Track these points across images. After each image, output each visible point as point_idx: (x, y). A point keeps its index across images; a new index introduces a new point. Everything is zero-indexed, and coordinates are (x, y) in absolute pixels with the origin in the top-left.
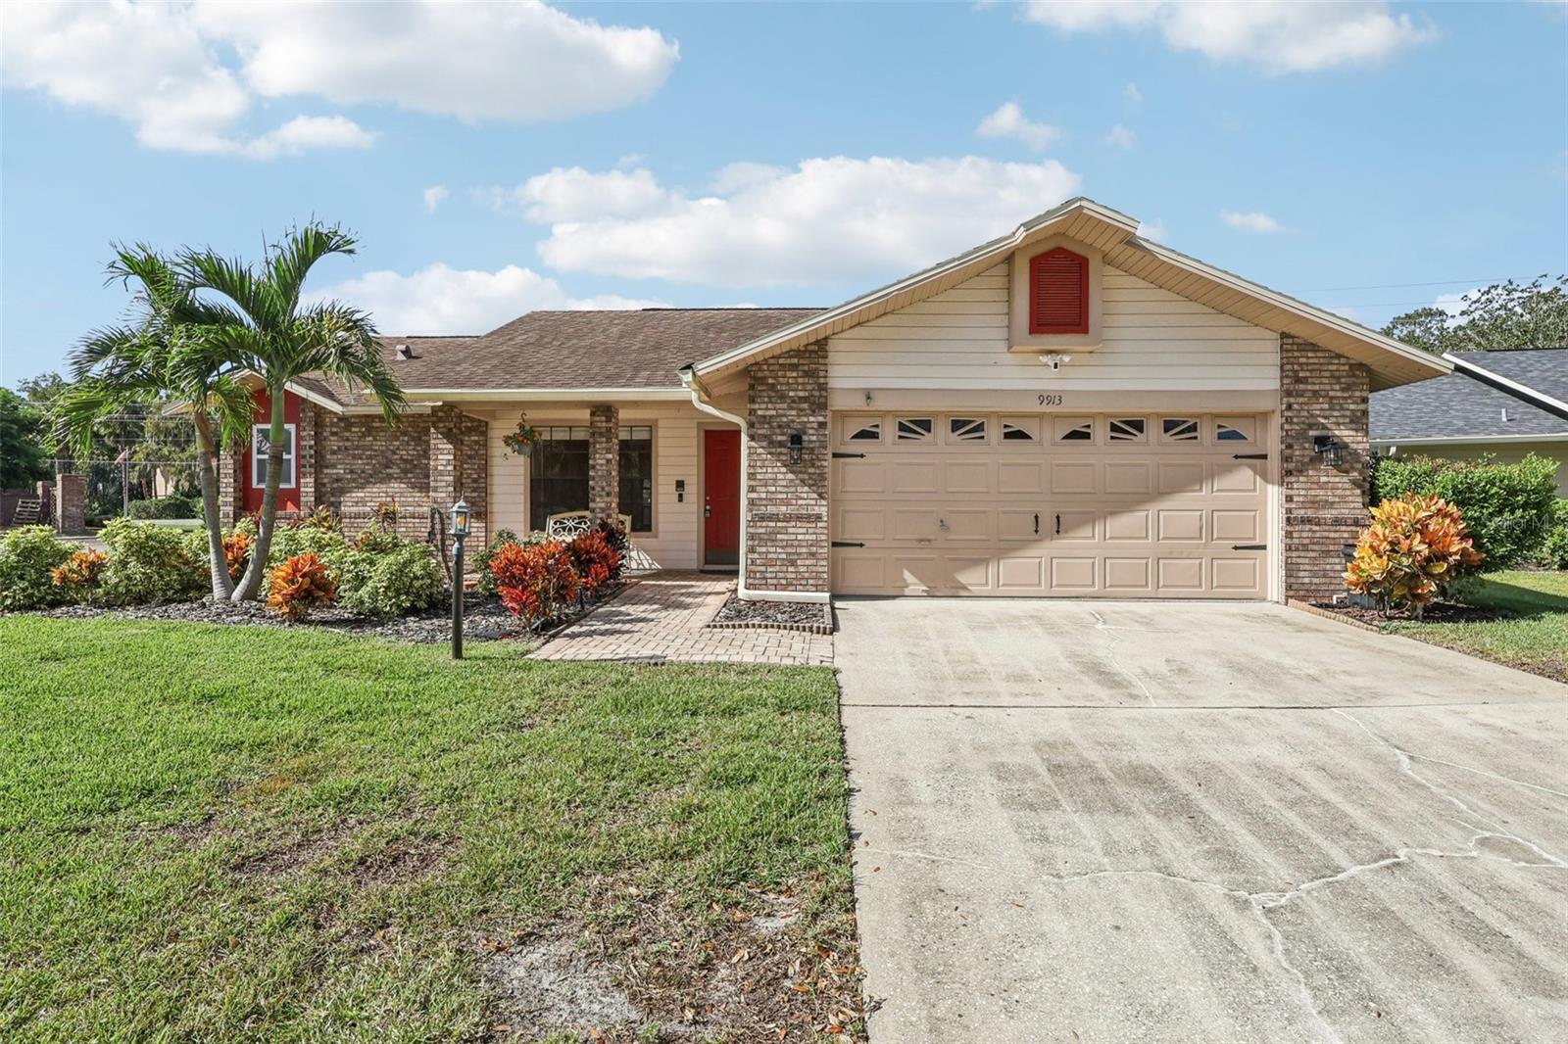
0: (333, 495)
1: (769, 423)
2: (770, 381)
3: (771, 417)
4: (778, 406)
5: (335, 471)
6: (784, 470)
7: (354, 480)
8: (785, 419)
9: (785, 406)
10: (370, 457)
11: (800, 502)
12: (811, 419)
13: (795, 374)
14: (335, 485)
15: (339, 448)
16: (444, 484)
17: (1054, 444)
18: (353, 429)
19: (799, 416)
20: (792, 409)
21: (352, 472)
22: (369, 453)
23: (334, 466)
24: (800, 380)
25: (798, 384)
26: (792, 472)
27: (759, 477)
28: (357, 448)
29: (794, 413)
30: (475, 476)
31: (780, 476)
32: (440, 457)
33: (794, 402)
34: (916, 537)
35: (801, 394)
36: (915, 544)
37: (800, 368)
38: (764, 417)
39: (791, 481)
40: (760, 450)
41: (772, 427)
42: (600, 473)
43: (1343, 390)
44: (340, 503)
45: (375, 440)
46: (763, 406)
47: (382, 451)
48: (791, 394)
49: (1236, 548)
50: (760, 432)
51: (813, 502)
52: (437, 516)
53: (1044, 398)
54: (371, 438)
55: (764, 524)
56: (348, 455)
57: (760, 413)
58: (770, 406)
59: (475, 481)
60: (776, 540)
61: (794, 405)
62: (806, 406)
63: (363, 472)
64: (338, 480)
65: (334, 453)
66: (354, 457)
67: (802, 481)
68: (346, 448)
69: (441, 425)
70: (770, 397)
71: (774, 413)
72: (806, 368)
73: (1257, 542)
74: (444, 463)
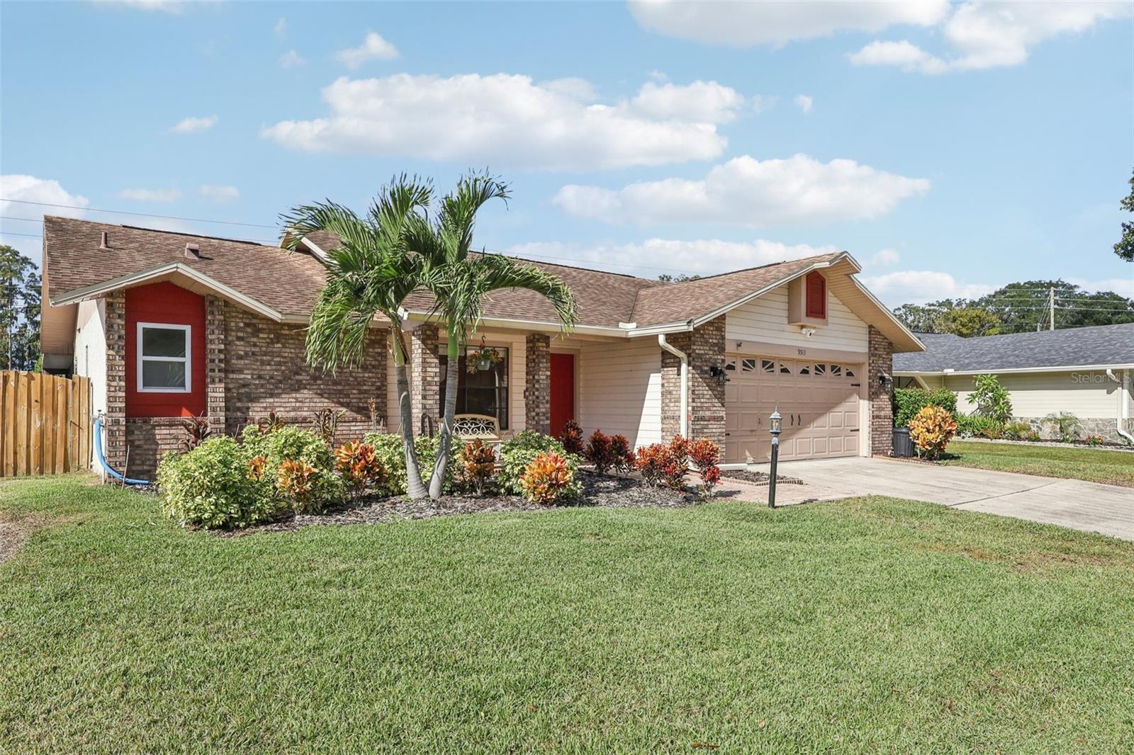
0: (240, 400)
1: (701, 358)
2: (702, 332)
3: (702, 354)
4: (705, 348)
5: (242, 376)
6: (707, 388)
7: (262, 386)
8: (708, 357)
9: (707, 348)
10: (279, 364)
11: (715, 409)
12: (719, 357)
13: (712, 329)
14: (242, 391)
15: (246, 353)
16: (431, 393)
17: (798, 376)
18: (261, 335)
19: (713, 355)
20: (710, 350)
21: (260, 377)
22: (278, 359)
23: (240, 371)
24: (714, 332)
25: (713, 334)
26: (711, 390)
27: (696, 392)
28: (266, 354)
29: (711, 352)
31: (705, 392)
32: (429, 369)
33: (711, 346)
35: (715, 341)
36: (749, 433)
37: (715, 325)
38: (699, 354)
39: (711, 395)
40: (697, 376)
41: (702, 361)
42: (542, 386)
43: (886, 355)
44: (248, 408)
45: (284, 347)
46: (698, 347)
47: (291, 358)
48: (711, 341)
49: (851, 431)
50: (697, 364)
51: (719, 409)
52: (427, 420)
53: (801, 351)
54: (279, 345)
55: (699, 423)
56: (257, 360)
57: (697, 351)
58: (702, 348)
60: (703, 433)
61: (712, 348)
62: (716, 348)
63: (272, 378)
64: (244, 386)
65: (241, 358)
66: (263, 363)
67: (715, 395)
68: (254, 354)
69: (429, 342)
70: (701, 342)
71: (702, 352)
72: (716, 325)
73: (856, 428)
74: (432, 374)
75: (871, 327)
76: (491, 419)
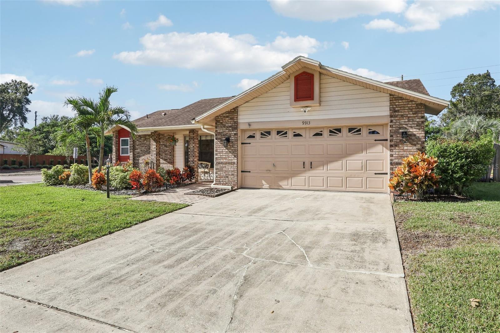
0: (137, 157)
1: (221, 134)
2: (221, 121)
3: (221, 132)
4: (223, 129)
5: (138, 151)
6: (225, 148)
7: (142, 153)
8: (225, 133)
9: (225, 129)
10: (146, 147)
11: (229, 158)
12: (232, 132)
13: (228, 119)
14: (138, 155)
15: (139, 144)
16: (154, 154)
17: (310, 138)
18: (142, 139)
19: (229, 132)
20: (227, 130)
21: (141, 151)
22: (145, 145)
23: (137, 149)
24: (229, 121)
25: (228, 122)
26: (227, 149)
27: (218, 151)
28: (143, 144)
29: (227, 131)
30: (170, 151)
31: (224, 150)
32: (153, 146)
33: (227, 127)
34: (266, 169)
35: (229, 125)
36: (266, 172)
37: (229, 117)
38: (219, 132)
39: (227, 152)
40: (218, 143)
41: (221, 136)
42: (191, 150)
44: (139, 159)
45: (147, 141)
46: (219, 129)
47: (148, 145)
48: (227, 125)
49: (376, 174)
50: (218, 137)
51: (233, 158)
52: (152, 163)
53: (304, 122)
54: (146, 141)
55: (220, 165)
56: (141, 146)
57: (218, 131)
58: (221, 129)
59: (170, 153)
60: (223, 170)
61: (228, 128)
62: (231, 128)
63: (144, 151)
64: (138, 153)
65: (137, 145)
66: (142, 147)
67: (230, 152)
68: (140, 144)
69: (153, 137)
70: (221, 126)
71: (222, 131)
72: (231, 117)
73: (384, 172)
74: (154, 148)
75: (391, 95)
76: (208, 163)
